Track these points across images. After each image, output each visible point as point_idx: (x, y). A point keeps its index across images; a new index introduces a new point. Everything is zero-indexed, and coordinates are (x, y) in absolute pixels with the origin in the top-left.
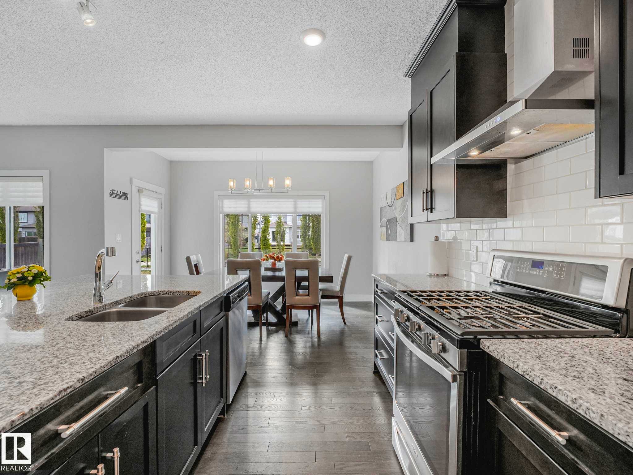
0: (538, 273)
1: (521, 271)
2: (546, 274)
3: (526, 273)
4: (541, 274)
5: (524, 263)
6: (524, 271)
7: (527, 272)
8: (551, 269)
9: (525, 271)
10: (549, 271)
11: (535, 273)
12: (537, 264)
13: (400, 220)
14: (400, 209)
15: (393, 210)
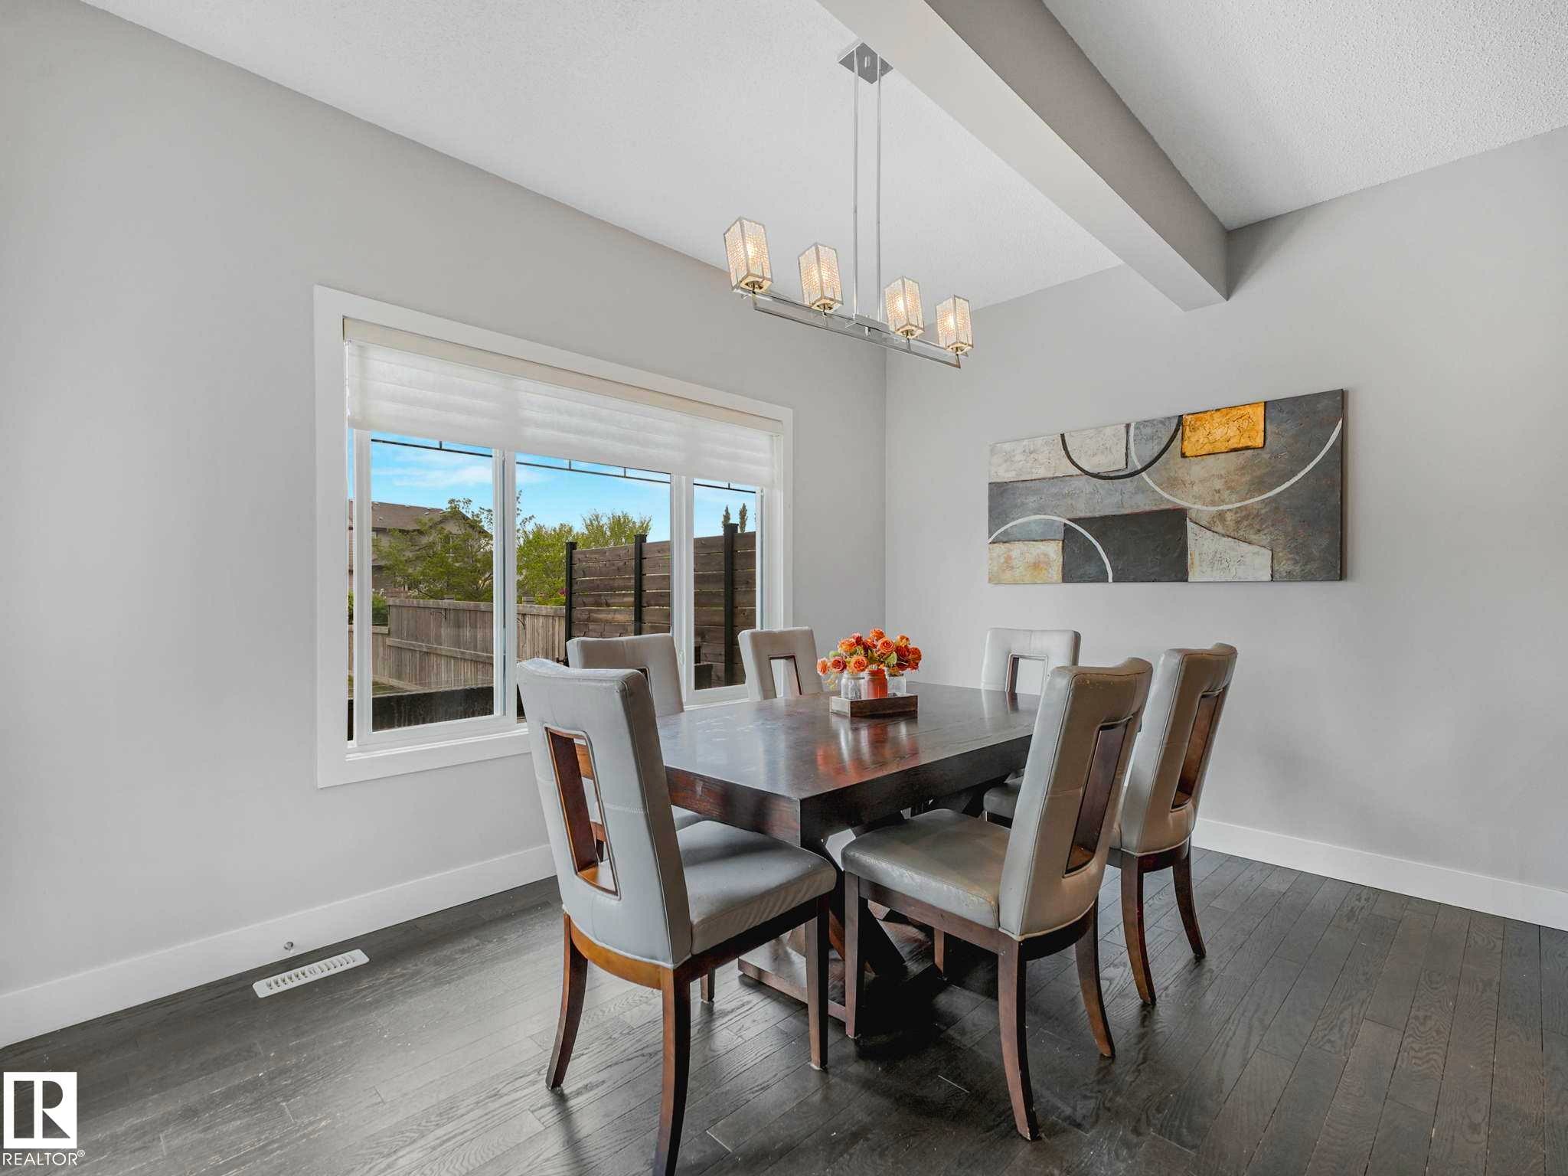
13: (1229, 516)
14: (1218, 484)
15: (1143, 489)
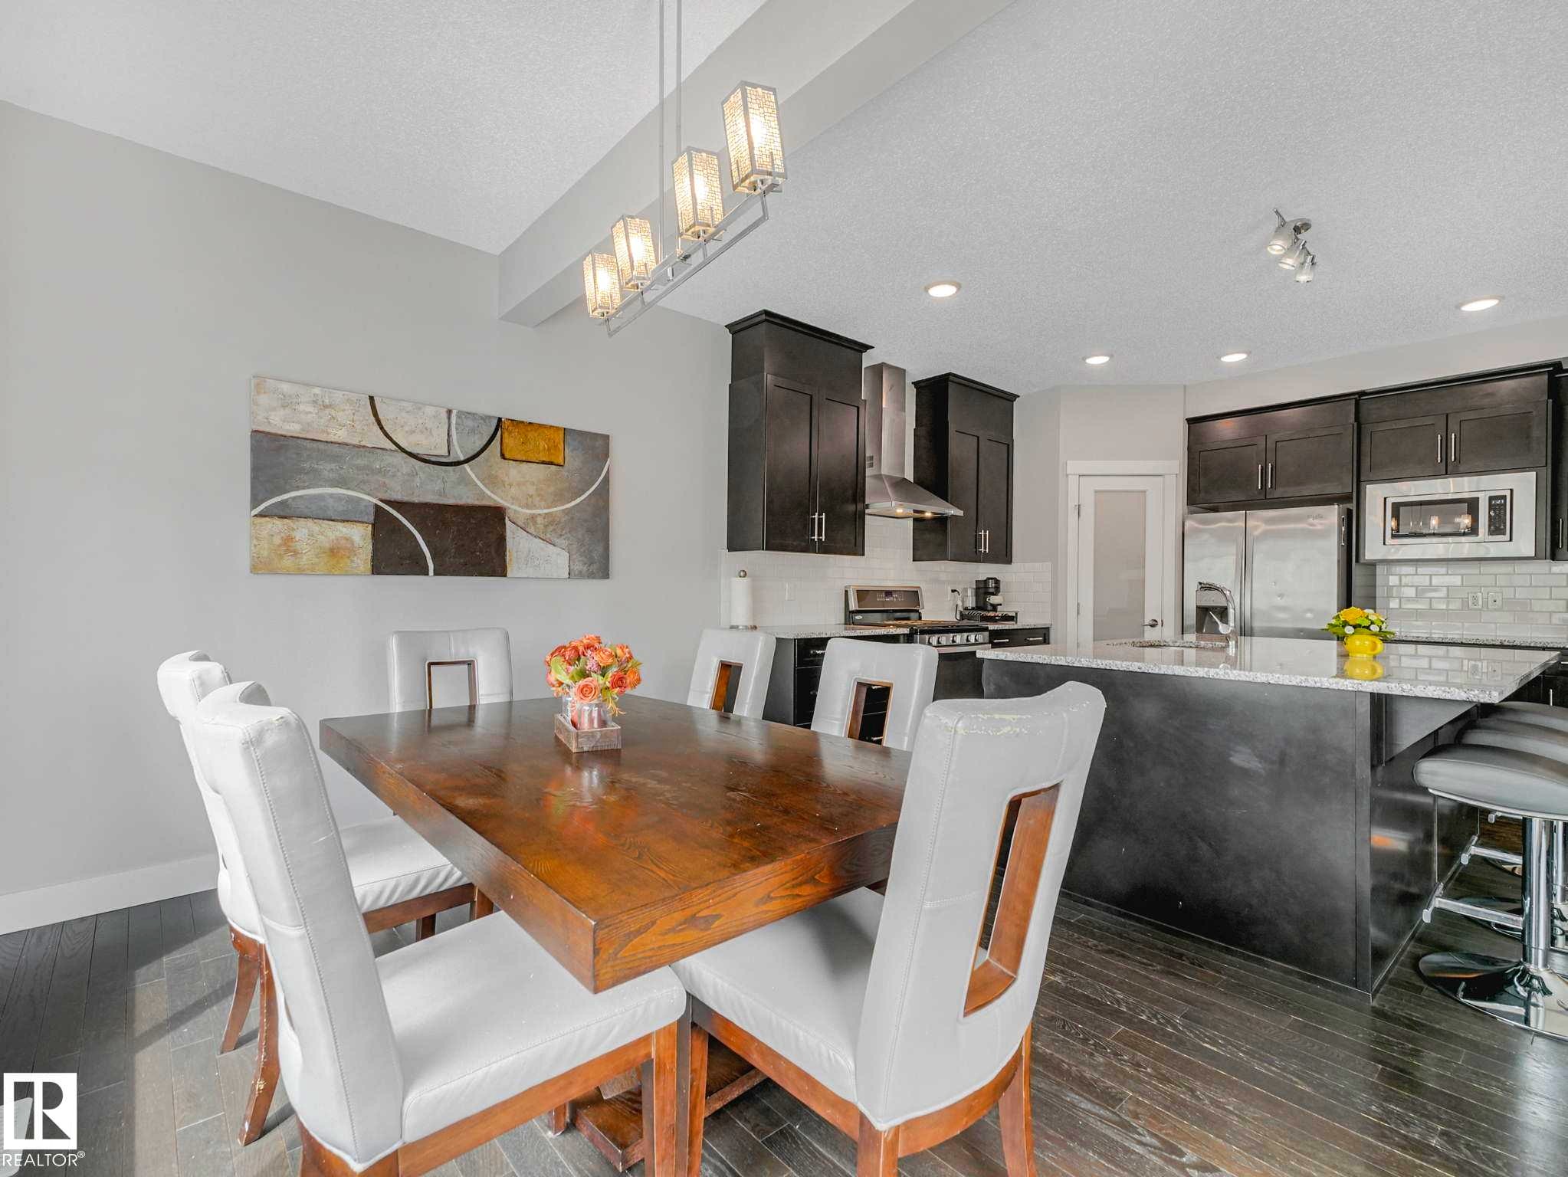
12: (889, 593)
13: (539, 520)
14: (532, 490)
15: (465, 480)
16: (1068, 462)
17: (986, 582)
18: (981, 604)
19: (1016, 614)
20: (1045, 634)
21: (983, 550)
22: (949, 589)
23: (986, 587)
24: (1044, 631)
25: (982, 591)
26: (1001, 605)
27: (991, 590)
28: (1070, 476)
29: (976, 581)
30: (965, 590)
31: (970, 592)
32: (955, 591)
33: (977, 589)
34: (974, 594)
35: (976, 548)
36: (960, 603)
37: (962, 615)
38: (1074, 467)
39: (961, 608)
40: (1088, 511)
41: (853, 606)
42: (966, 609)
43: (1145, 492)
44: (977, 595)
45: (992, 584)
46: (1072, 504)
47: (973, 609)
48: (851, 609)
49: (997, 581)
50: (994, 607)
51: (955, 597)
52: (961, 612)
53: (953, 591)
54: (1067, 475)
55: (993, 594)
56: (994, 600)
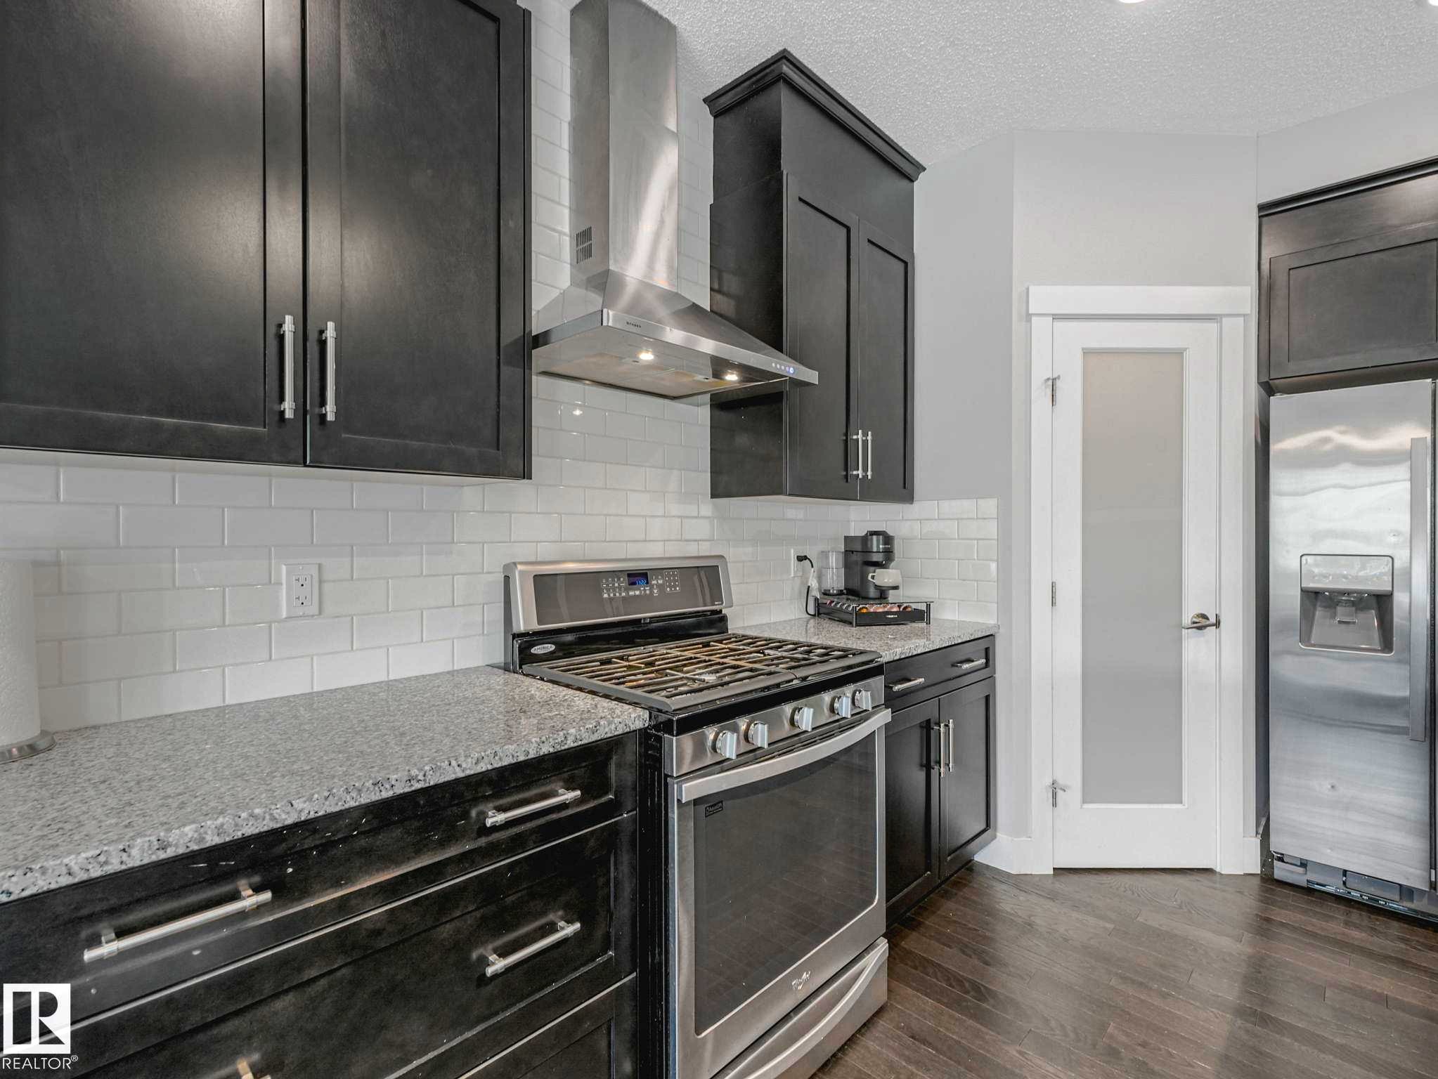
0: (643, 592)
1: (612, 595)
2: (655, 591)
3: (623, 597)
4: (648, 592)
5: (613, 580)
6: (617, 594)
7: (624, 594)
8: (660, 582)
9: (620, 594)
10: (658, 586)
11: (637, 593)
12: (637, 577)
16: (1032, 289)
17: (865, 539)
18: (856, 584)
19: (928, 606)
20: (987, 650)
21: (860, 472)
22: (793, 555)
23: (867, 551)
24: (983, 644)
25: (856, 558)
26: (896, 588)
27: (876, 558)
28: (1034, 319)
29: (846, 538)
30: (824, 555)
31: (835, 561)
32: (806, 558)
33: (848, 553)
34: (841, 563)
35: (846, 470)
36: (814, 583)
37: (818, 605)
38: (1044, 298)
39: (816, 593)
40: (1071, 390)
41: (526, 620)
42: (826, 593)
43: (1179, 353)
44: (848, 566)
45: (876, 544)
46: (1040, 373)
47: (840, 593)
48: (515, 630)
49: (888, 540)
50: (882, 594)
51: (804, 571)
52: (816, 599)
53: (801, 559)
54: (1029, 317)
55: (877, 565)
56: (883, 577)
